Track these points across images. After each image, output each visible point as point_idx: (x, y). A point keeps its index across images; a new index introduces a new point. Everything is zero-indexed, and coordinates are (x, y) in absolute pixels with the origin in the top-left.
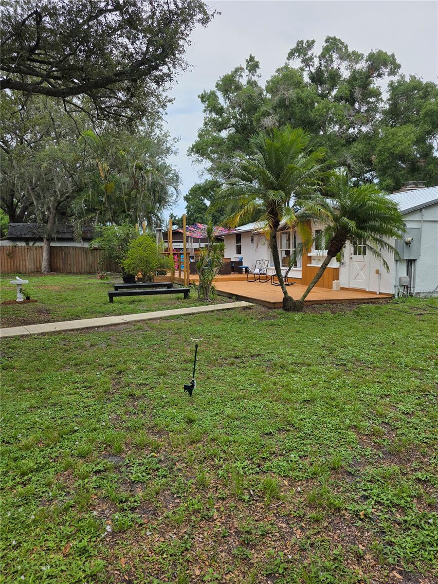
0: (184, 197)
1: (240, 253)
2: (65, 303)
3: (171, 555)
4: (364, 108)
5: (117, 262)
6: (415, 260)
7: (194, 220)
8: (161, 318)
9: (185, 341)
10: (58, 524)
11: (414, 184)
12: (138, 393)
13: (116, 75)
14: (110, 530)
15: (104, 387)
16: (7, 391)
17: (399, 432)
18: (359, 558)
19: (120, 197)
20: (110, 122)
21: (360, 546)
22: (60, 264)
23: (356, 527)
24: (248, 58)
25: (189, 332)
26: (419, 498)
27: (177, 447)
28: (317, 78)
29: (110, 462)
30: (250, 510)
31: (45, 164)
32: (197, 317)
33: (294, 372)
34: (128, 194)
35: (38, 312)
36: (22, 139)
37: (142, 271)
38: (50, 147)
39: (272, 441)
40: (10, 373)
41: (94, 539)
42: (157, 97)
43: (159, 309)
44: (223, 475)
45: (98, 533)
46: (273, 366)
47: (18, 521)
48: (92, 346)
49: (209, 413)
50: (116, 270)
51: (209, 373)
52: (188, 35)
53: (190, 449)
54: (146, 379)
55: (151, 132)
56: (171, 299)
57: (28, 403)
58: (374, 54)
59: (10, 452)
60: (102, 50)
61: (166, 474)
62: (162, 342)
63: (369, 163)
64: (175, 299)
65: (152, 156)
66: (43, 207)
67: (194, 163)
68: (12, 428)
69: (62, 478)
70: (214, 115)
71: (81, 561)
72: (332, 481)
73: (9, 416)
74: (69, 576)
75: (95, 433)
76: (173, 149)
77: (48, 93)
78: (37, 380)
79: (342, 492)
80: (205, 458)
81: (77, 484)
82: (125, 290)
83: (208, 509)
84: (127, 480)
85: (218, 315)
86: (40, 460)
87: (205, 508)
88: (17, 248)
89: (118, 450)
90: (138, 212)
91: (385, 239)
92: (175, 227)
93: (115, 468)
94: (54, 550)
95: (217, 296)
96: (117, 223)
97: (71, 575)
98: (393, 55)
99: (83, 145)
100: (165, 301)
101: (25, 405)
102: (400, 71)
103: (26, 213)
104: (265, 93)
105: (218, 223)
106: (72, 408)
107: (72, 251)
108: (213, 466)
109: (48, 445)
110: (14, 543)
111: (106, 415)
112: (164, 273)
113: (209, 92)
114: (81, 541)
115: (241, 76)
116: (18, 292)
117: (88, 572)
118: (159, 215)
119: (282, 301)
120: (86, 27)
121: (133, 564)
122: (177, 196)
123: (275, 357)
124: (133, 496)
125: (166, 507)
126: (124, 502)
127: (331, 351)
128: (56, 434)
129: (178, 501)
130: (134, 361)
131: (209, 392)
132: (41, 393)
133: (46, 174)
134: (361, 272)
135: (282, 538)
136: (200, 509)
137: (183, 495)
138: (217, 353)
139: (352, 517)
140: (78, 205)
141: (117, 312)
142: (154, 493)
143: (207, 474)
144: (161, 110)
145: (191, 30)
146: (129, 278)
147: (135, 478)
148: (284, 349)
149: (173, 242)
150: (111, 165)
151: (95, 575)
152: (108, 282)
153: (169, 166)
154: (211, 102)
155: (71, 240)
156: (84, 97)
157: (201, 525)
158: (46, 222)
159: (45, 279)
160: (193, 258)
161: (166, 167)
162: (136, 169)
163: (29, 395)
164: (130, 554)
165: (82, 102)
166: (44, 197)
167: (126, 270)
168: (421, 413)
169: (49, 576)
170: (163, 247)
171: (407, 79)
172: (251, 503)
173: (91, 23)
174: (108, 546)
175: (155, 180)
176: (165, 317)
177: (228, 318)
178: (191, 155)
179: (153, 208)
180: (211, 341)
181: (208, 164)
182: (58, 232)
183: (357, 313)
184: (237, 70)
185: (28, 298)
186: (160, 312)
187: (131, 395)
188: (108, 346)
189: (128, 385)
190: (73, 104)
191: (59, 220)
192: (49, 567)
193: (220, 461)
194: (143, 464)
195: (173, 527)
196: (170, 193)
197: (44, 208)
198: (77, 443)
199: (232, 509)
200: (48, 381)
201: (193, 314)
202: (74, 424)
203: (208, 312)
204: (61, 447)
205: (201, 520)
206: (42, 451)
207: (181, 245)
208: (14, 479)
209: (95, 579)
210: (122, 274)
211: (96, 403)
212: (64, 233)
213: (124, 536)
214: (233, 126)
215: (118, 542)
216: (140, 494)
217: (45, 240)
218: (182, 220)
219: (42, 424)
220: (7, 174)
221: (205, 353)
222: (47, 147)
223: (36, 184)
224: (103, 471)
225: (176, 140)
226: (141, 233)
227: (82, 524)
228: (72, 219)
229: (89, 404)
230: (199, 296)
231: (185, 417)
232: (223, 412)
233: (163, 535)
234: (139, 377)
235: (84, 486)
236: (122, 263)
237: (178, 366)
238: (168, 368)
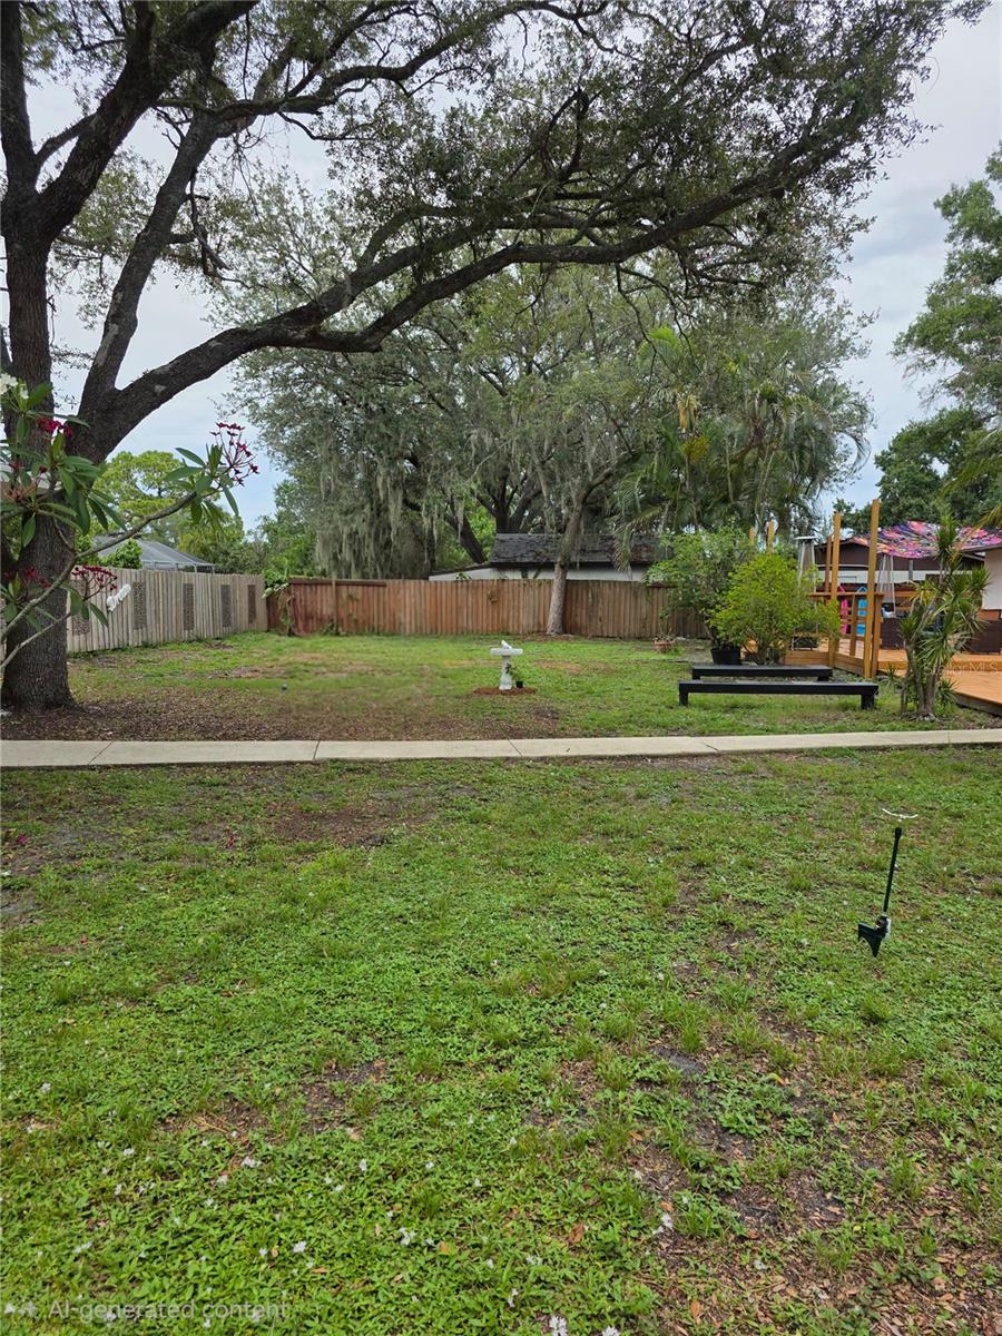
0: (877, 458)
2: (587, 701)
5: (702, 616)
7: (900, 515)
8: (800, 751)
9: (862, 816)
10: (561, 1173)
12: (739, 920)
13: (735, 191)
14: (670, 1226)
15: (662, 893)
16: (477, 867)
19: (719, 468)
20: (709, 302)
22: (581, 618)
25: (873, 793)
27: (836, 1076)
29: (675, 1068)
31: (570, 410)
32: (897, 757)
34: (739, 461)
35: (538, 713)
36: (530, 364)
37: (758, 636)
38: (582, 372)
40: (482, 832)
41: (634, 1233)
42: (830, 223)
43: (795, 730)
44: (966, 1183)
45: (643, 1223)
47: (486, 1139)
48: (639, 796)
49: (927, 1010)
50: (698, 635)
51: (927, 907)
52: (922, 55)
53: (873, 1090)
54: (761, 892)
55: (803, 312)
56: (828, 708)
57: (511, 898)
59: (477, 991)
60: (708, 142)
61: (806, 1133)
62: (802, 810)
64: (837, 708)
65: (802, 367)
66: (558, 498)
67: (910, 371)
68: (482, 943)
69: (571, 1075)
70: (977, 244)
71: (606, 1272)
73: (478, 917)
74: (578, 1296)
75: (642, 992)
76: (857, 343)
77: (588, 258)
78: (531, 854)
80: (913, 1124)
81: (600, 1096)
82: (715, 680)
83: (920, 1260)
84: (710, 1120)
85: (958, 758)
86: (530, 1023)
87: (910, 1252)
88: (506, 584)
89: (692, 1045)
90: (758, 499)
92: (846, 533)
93: (685, 1085)
94: (551, 1226)
95: (956, 707)
96: (707, 526)
97: (583, 1297)
99: (649, 361)
100: (812, 712)
101: (507, 901)
103: (527, 514)
105: (968, 519)
106: (596, 927)
107: (606, 591)
108: (936, 1151)
109: (546, 997)
110: (477, 1184)
111: (666, 958)
112: (812, 643)
113: (967, 187)
114: (605, 1228)
116: (504, 671)
117: (621, 1305)
118: (809, 504)
120: (677, 97)
121: (719, 1325)
122: (859, 457)
124: (724, 1162)
125: (805, 1216)
126: (703, 1172)
128: (562, 975)
129: (836, 1210)
130: (732, 846)
131: (927, 954)
132: (537, 881)
133: (569, 431)
136: (897, 1252)
137: (849, 1200)
138: (953, 859)
140: (628, 491)
141: (697, 728)
142: (775, 1172)
143: (918, 1166)
144: (836, 252)
145: (931, 40)
146: (726, 653)
147: (730, 1121)
149: (841, 568)
150: (706, 399)
151: (633, 1317)
152: (679, 658)
153: (843, 385)
154: (970, 214)
155: (608, 566)
156: (659, 255)
157: (898, 1294)
158: (562, 530)
159: (551, 647)
160: (890, 608)
161: (835, 389)
162: (761, 399)
163: (514, 883)
164: (714, 1298)
165: (655, 266)
166: (562, 479)
167: (722, 634)
169: (539, 1281)
170: (814, 580)
173: (688, 88)
174: (663, 1261)
175: (806, 421)
176: (811, 750)
177: (987, 768)
178: (904, 352)
179: (796, 488)
180: (936, 823)
181: (951, 369)
182: (583, 551)
185: (520, 684)
186: (798, 736)
187: (724, 924)
188: (673, 802)
189: (718, 899)
190: (635, 274)
191: (588, 525)
192: (540, 1260)
193: (955, 1141)
194: (749, 1094)
195: (821, 1274)
196: (839, 450)
197: (561, 502)
198: (604, 1005)
199: (989, 1282)
200: (551, 858)
201: (884, 749)
202: (598, 962)
203: (927, 747)
204: (570, 1006)
205: (899, 1281)
206: (534, 1004)
207: (861, 577)
208: (482, 1050)
209: (633, 1326)
210: (709, 642)
211: (646, 927)
212: (595, 552)
213: (701, 1251)
215: (686, 1258)
216: (740, 1164)
217: (557, 567)
218: (867, 513)
219: (537, 948)
220: (498, 436)
221: (919, 852)
222: (576, 374)
223: (549, 451)
224: (656, 1084)
225: (866, 321)
226: (762, 548)
227: (609, 1190)
228: (612, 522)
229: (630, 925)
230: (904, 705)
231: (856, 1007)
232: (967, 1016)
233: (795, 1282)
234: (743, 884)
235: (616, 1106)
236: (713, 618)
237: (843, 875)
238: (816, 876)
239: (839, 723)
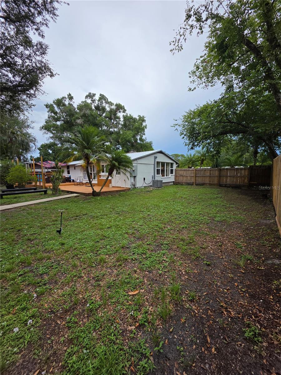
0: (38, 148)
1: (69, 174)
3: (68, 295)
4: (115, 122)
5: (3, 179)
6: (136, 176)
8: (35, 204)
9: (51, 213)
11: (133, 151)
12: (32, 238)
14: (36, 296)
15: (11, 239)
17: (140, 231)
18: (135, 272)
19: (1, 146)
21: (135, 268)
23: (133, 263)
24: (68, 94)
25: (51, 208)
26: (149, 249)
27: (59, 255)
28: (97, 108)
29: (26, 269)
30: (96, 269)
33: (102, 218)
34: (7, 145)
37: (18, 182)
39: (100, 244)
41: (28, 302)
42: (26, 102)
43: (32, 200)
45: (30, 299)
46: (93, 217)
49: (71, 240)
51: (66, 224)
53: (66, 255)
54: (35, 231)
55: (18, 117)
56: (38, 195)
58: (117, 104)
61: (57, 267)
62: (39, 214)
63: (118, 142)
64: (40, 195)
65: (19, 128)
67: (43, 134)
70: (53, 114)
71: (24, 313)
72: (122, 252)
75: (13, 259)
76: (31, 126)
79: (127, 254)
81: (10, 283)
83: (80, 274)
84: (38, 274)
85: (64, 200)
87: (78, 274)
89: (29, 264)
90: (12, 154)
91: (127, 169)
93: (30, 271)
94: (6, 314)
95: (61, 192)
97: (20, 320)
98: (124, 106)
100: (34, 196)
102: (126, 112)
104: (76, 109)
108: (78, 258)
111: (17, 251)
112: (31, 183)
113: (50, 104)
114: (21, 305)
115: (65, 100)
117: (30, 315)
118: (25, 156)
119: (92, 192)
121: (51, 304)
122: (35, 148)
123: (93, 214)
124: (43, 279)
125: (61, 279)
126: (40, 283)
127: (114, 209)
129: (66, 275)
130: (25, 225)
131: (68, 231)
134: (119, 181)
135: (110, 274)
136: (76, 275)
137: (67, 272)
139: (131, 261)
141: (8, 203)
142: (53, 275)
143: (76, 262)
145: (44, 78)
146: (10, 186)
147: (42, 272)
148: (96, 211)
149: (35, 169)
151: (33, 315)
153: (30, 134)
154: (51, 109)
157: (78, 280)
160: (46, 176)
161: (28, 134)
162: (11, 133)
164: (49, 301)
167: (9, 183)
168: (145, 225)
169: (7, 326)
170: (30, 171)
171: (129, 115)
172: (96, 267)
174: (36, 302)
175: (23, 139)
176: (37, 203)
177: (69, 201)
178: (42, 130)
179: (22, 152)
181: (51, 135)
183: (120, 195)
184: (63, 98)
187: (29, 239)
188: (7, 219)
189: (25, 235)
192: (6, 322)
193: (80, 256)
194: (44, 266)
195: (66, 285)
196: (31, 146)
198: (3, 266)
199: (89, 271)
201: (51, 201)
203: (59, 199)
207: (40, 170)
209: (34, 317)
210: (5, 185)
211: (9, 247)
213: (44, 296)
214: (62, 120)
215: (41, 299)
216: (47, 278)
218: (37, 158)
224: (24, 274)
225: (33, 122)
227: (19, 298)
229: (4, 248)
230: (53, 193)
231: (60, 243)
232: (77, 238)
233: (62, 289)
234: (30, 231)
235: (15, 283)
236: (6, 179)
237: (50, 223)
238: (45, 225)
239: (41, 198)
